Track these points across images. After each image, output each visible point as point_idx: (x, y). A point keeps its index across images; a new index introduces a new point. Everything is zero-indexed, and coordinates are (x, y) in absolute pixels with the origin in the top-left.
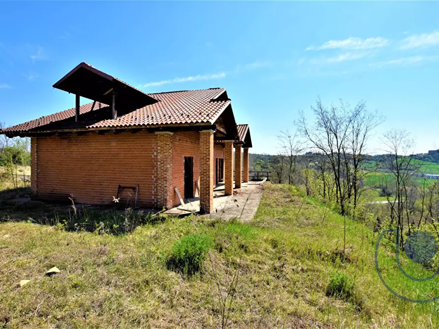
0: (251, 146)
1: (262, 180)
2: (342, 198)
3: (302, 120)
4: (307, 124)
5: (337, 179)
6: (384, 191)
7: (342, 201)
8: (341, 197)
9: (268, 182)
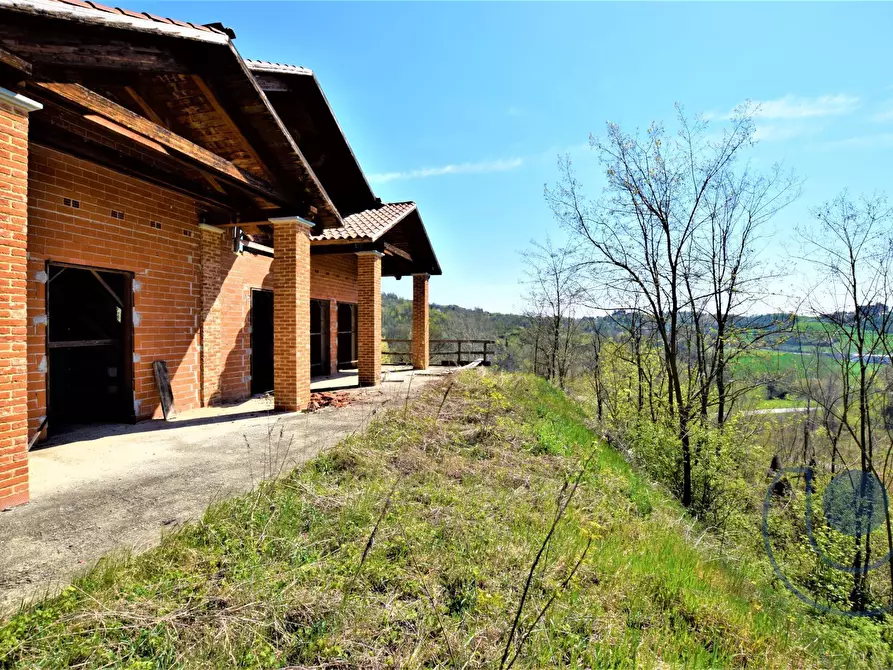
0: (438, 272)
1: (467, 363)
2: (685, 413)
3: (568, 187)
4: (583, 197)
5: (671, 356)
6: (771, 389)
7: (683, 423)
8: (681, 412)
9: (482, 367)
